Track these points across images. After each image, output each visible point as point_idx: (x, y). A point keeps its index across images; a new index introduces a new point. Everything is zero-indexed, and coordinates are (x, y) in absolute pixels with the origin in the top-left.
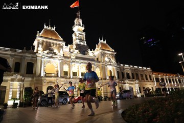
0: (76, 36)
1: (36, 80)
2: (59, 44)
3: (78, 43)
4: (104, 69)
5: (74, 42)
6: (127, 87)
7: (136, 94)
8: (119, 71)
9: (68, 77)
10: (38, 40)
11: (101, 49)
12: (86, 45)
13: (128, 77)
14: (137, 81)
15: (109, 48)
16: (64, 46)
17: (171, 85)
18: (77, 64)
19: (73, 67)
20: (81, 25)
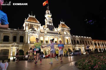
0: (47, 20)
1: (25, 46)
2: (37, 25)
3: (48, 24)
4: (63, 39)
5: (46, 24)
6: (77, 48)
7: (83, 52)
8: (72, 39)
9: (43, 43)
10: (26, 23)
11: (62, 27)
12: (53, 25)
13: (78, 43)
14: (83, 45)
15: (66, 26)
16: (40, 26)
18: (48, 36)
19: (46, 38)
20: (50, 14)
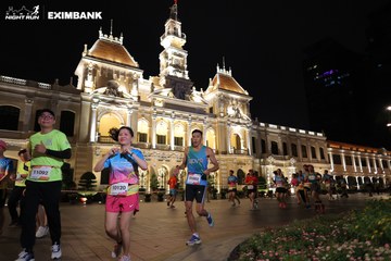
0: (167, 57)
1: (80, 150)
2: (130, 75)
3: (171, 74)
4: (223, 133)
5: (162, 72)
6: (270, 171)
8: (256, 137)
9: (147, 145)
10: (86, 65)
11: (220, 89)
12: (187, 77)
13: (275, 151)
14: (293, 161)
15: (236, 87)
16: (141, 80)
17: (366, 171)
18: (167, 119)
19: (158, 126)
20: (180, 34)
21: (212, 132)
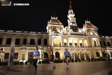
0: (70, 21)
2: (60, 27)
3: (72, 25)
4: (90, 41)
5: (69, 25)
8: (101, 41)
9: (67, 46)
10: (49, 26)
11: (87, 27)
12: (76, 25)
15: (92, 26)
16: (63, 28)
18: (73, 38)
19: (69, 40)
20: (73, 13)
21: (86, 40)
